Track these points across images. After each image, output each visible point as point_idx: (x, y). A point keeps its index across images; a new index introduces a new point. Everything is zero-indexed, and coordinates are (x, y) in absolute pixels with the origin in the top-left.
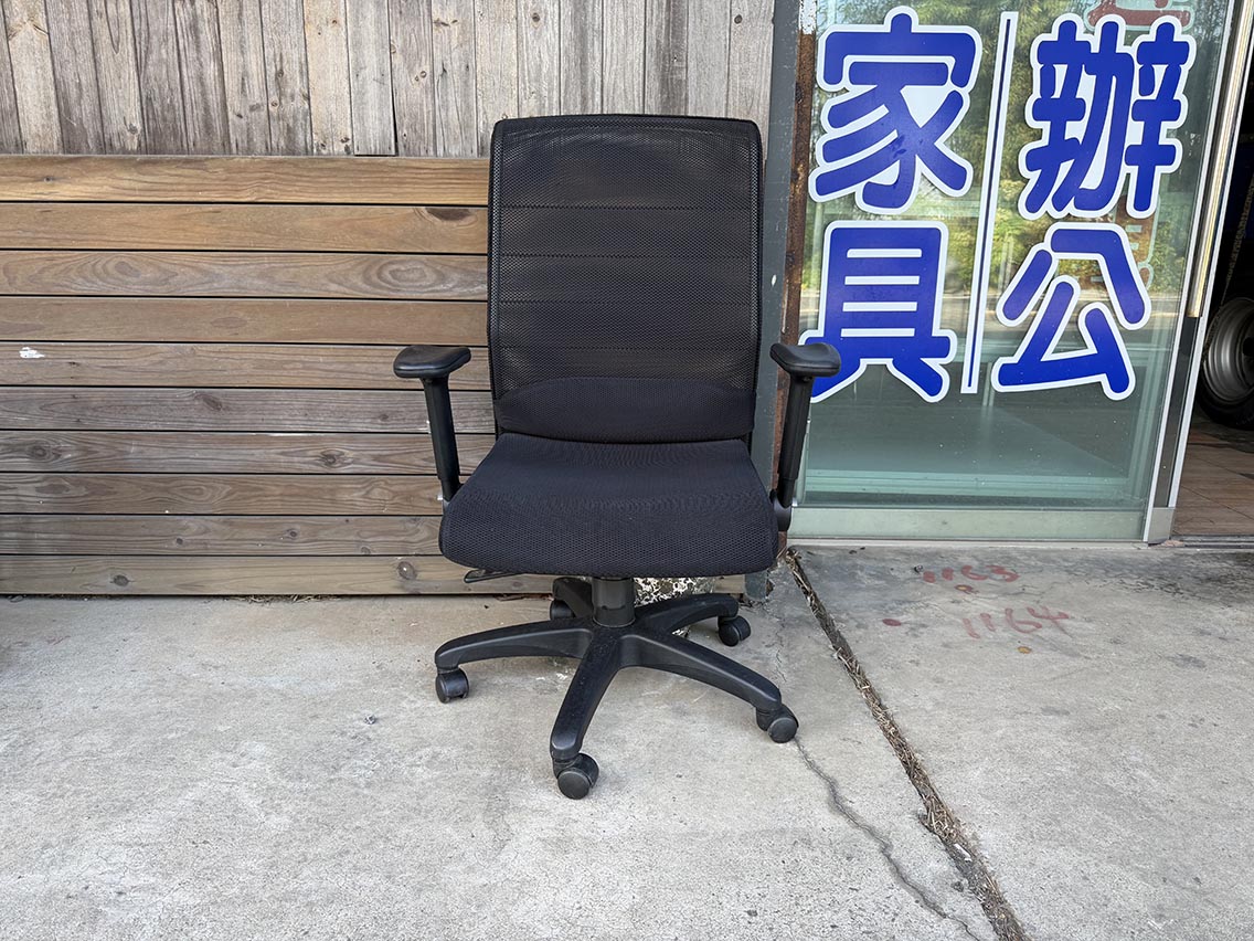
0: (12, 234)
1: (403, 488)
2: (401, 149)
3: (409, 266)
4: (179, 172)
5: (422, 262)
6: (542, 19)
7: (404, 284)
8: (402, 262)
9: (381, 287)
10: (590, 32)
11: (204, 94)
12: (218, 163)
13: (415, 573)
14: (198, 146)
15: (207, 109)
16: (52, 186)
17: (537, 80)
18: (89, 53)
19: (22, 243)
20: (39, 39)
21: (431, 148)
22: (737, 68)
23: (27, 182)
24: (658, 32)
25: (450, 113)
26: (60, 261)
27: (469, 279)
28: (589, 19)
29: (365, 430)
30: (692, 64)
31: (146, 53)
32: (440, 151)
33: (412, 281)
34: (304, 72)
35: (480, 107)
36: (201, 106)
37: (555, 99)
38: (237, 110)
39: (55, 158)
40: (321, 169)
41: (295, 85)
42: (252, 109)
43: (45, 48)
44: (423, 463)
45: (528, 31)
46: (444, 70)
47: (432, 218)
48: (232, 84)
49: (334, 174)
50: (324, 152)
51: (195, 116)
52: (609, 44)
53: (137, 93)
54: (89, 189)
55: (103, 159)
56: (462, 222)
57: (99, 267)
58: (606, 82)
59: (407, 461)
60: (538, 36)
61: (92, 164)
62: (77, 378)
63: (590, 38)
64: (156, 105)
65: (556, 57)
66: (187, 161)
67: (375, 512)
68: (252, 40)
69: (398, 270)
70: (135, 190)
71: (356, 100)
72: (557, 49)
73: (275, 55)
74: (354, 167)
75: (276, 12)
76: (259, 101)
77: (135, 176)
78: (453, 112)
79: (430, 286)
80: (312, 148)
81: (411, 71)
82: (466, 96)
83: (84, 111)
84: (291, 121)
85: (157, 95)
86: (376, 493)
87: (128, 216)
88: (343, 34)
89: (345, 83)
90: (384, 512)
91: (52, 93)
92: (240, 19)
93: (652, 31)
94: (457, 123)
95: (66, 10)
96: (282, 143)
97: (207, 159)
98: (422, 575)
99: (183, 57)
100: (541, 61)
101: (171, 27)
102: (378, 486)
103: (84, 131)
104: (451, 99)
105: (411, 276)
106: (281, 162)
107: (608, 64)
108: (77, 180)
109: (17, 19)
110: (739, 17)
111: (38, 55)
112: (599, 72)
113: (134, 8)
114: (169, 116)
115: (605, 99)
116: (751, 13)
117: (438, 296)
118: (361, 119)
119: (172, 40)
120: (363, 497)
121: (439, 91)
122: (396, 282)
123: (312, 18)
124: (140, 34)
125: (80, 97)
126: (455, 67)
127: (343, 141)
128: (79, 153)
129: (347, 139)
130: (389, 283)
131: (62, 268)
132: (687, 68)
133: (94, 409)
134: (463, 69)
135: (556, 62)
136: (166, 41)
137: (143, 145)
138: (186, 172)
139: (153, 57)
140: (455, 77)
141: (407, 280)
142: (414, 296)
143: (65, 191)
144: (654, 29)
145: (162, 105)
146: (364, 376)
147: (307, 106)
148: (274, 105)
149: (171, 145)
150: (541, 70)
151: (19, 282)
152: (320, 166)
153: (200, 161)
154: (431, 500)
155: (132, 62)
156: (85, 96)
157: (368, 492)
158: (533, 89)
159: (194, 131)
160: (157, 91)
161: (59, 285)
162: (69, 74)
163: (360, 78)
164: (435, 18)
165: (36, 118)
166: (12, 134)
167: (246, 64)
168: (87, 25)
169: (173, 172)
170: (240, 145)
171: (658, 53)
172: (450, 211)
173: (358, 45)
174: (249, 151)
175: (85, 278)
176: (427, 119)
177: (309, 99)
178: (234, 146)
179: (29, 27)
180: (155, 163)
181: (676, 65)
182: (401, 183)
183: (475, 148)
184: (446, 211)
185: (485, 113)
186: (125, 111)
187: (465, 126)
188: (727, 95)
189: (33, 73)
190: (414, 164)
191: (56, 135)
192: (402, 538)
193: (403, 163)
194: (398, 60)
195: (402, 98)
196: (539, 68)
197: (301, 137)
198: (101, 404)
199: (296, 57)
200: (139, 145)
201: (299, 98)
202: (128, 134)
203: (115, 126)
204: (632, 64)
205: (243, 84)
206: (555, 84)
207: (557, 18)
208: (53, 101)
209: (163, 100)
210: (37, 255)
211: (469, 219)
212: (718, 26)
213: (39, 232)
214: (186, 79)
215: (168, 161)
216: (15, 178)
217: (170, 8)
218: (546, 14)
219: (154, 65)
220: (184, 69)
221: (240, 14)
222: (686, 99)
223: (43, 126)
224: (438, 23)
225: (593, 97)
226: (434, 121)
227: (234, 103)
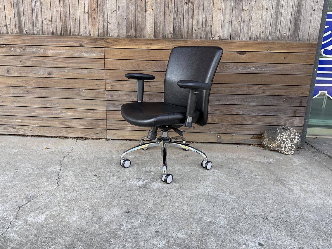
0: (140, 56)
1: (221, 117)
2: (232, 39)
3: (230, 65)
4: (180, 43)
5: (233, 64)
6: (268, 9)
7: (228, 69)
8: (229, 64)
9: (223, 70)
10: (279, 12)
11: (188, 25)
12: (189, 41)
13: (221, 137)
14: (185, 37)
15: (188, 29)
16: (151, 46)
17: (265, 23)
18: (163, 16)
19: (142, 59)
20: (152, 12)
21: (239, 38)
22: (313, 21)
23: (145, 44)
24: (295, 13)
25: (244, 30)
26: (150, 63)
27: (244, 68)
28: (279, 9)
29: (214, 103)
30: (302, 20)
31: (176, 16)
32: (241, 39)
33: (231, 69)
34: (212, 21)
35: (251, 29)
36: (187, 28)
37: (269, 28)
38: (195, 29)
39: (153, 39)
40: (213, 43)
41: (209, 23)
42: (199, 29)
43: (154, 14)
44: (226, 111)
45: (265, 12)
46: (244, 21)
47: (237, 54)
48: (195, 23)
49: (216, 44)
50: (214, 39)
51: (185, 30)
52: (283, 15)
53: (173, 25)
54: (159, 47)
55: (164, 40)
56: (244, 55)
57: (159, 65)
58: (281, 24)
59: (223, 111)
60: (267, 13)
61: (161, 41)
62: (150, 90)
63: (279, 14)
64: (177, 28)
65: (270, 18)
66: (183, 41)
67: (214, 123)
68: (201, 13)
69: (227, 66)
70: (170, 47)
71: (223, 27)
72: (271, 16)
73: (205, 17)
74: (221, 42)
75: (207, 7)
76: (200, 27)
77: (170, 44)
78: (245, 30)
79: (234, 70)
80: (211, 38)
81: (236, 21)
82: (248, 26)
83: (160, 29)
84: (207, 32)
85: (177, 25)
86: (214, 118)
87: (168, 53)
88: (222, 12)
89: (221, 23)
90: (215, 123)
91: (154, 24)
92: (199, 8)
93: (293, 12)
94: (245, 33)
95: (159, 6)
96: (204, 37)
97: (187, 40)
98: (222, 138)
99: (185, 17)
100: (267, 19)
101: (183, 10)
102: (215, 117)
103: (160, 33)
104: (245, 27)
105: (231, 68)
106: (204, 41)
107: (282, 20)
108: (157, 44)
109: (148, 8)
110: (314, 9)
111: (152, 16)
112: (280, 21)
113: (175, 6)
114: (179, 30)
115: (281, 28)
116: (317, 9)
117: (236, 72)
118: (223, 31)
119: (182, 13)
120: (211, 119)
121: (242, 26)
122: (227, 69)
123: (215, 8)
124: (176, 11)
125: (160, 25)
126: (246, 20)
127: (218, 36)
128: (157, 38)
129: (220, 36)
130: (225, 69)
131: (150, 65)
132: (301, 21)
133: (153, 97)
134: (248, 20)
135: (270, 19)
136: (181, 13)
137: (172, 37)
138: (182, 43)
139: (178, 17)
140: (246, 22)
141: (229, 68)
142: (230, 72)
143: (154, 47)
144: (294, 12)
145: (178, 28)
146: (216, 91)
147: (211, 28)
148: (204, 28)
149: (179, 37)
150: (267, 21)
151: (140, 68)
152: (213, 42)
153: (186, 40)
154: (227, 120)
155: (173, 18)
156: (161, 25)
157: (213, 118)
158: (264, 25)
159: (185, 34)
160: (177, 24)
161: (150, 69)
162: (158, 20)
163: (224, 22)
164: (243, 9)
165: (149, 30)
166: (143, 33)
167: (198, 19)
168: (164, 9)
169: (179, 43)
170: (195, 37)
171: (294, 17)
172: (242, 53)
173: (225, 15)
174: (197, 38)
175: (156, 67)
176: (239, 32)
177: (212, 26)
178: (193, 37)
179: (151, 9)
180: (175, 41)
181: (298, 20)
182: (231, 46)
183: (249, 38)
184: (240, 53)
185: (252, 30)
186: (170, 29)
187: (247, 33)
188: (310, 27)
189: (150, 20)
190: (235, 42)
191: (153, 34)
192: (219, 129)
193: (233, 42)
194: (234, 18)
195: (233, 27)
196: (266, 20)
197: (209, 35)
198: (155, 96)
199: (210, 17)
200: (172, 36)
201: (209, 26)
202: (170, 34)
203: (167, 32)
204: (288, 20)
205: (197, 23)
206: (270, 24)
207: (272, 9)
208: (154, 26)
209: (178, 26)
210: (145, 61)
211: (246, 54)
212: (309, 11)
213: (146, 56)
214: (184, 22)
215: (178, 41)
216: (143, 44)
217: (183, 6)
218: (269, 8)
219: (177, 18)
220: (184, 20)
221: (199, 7)
222: (300, 28)
223: (150, 32)
224: (244, 10)
225: (278, 27)
226: (240, 32)
227: (195, 27)
